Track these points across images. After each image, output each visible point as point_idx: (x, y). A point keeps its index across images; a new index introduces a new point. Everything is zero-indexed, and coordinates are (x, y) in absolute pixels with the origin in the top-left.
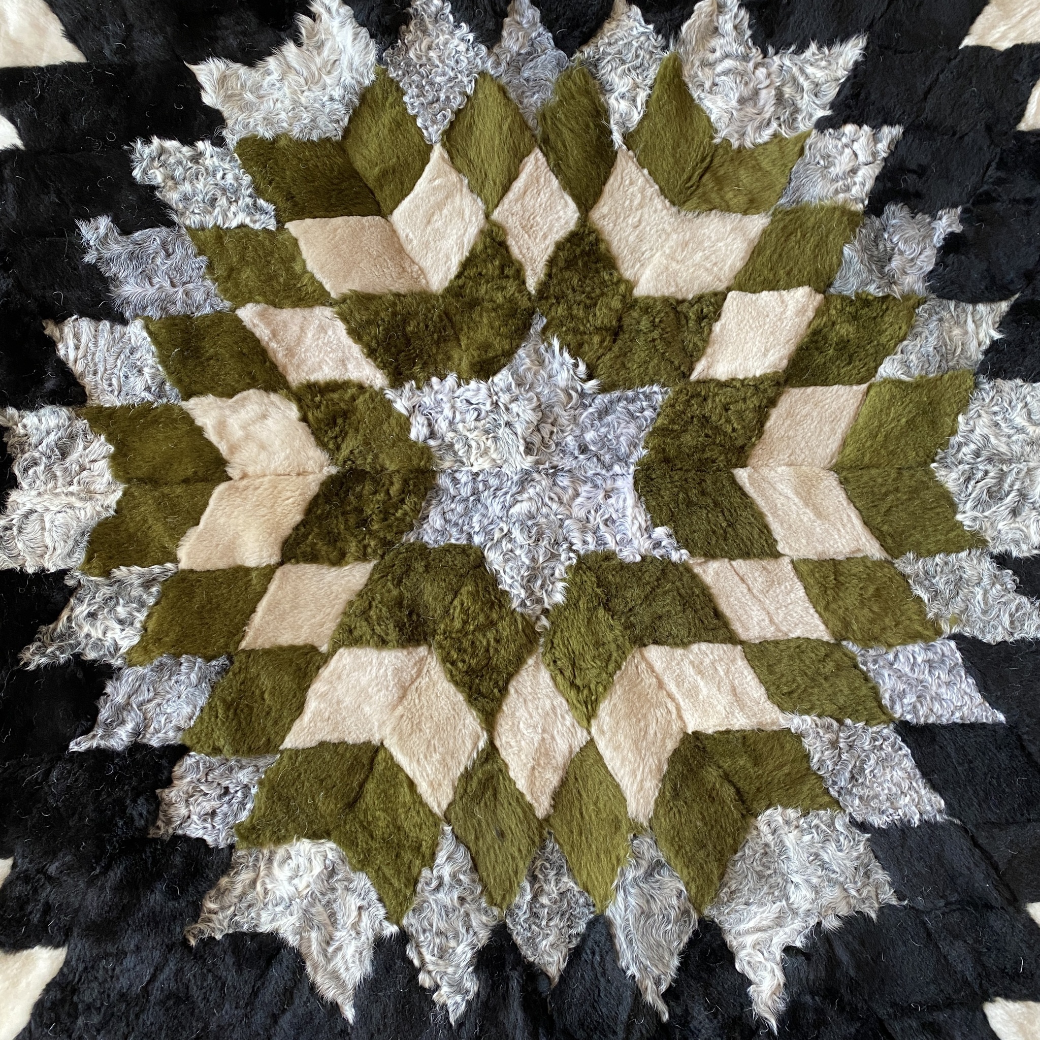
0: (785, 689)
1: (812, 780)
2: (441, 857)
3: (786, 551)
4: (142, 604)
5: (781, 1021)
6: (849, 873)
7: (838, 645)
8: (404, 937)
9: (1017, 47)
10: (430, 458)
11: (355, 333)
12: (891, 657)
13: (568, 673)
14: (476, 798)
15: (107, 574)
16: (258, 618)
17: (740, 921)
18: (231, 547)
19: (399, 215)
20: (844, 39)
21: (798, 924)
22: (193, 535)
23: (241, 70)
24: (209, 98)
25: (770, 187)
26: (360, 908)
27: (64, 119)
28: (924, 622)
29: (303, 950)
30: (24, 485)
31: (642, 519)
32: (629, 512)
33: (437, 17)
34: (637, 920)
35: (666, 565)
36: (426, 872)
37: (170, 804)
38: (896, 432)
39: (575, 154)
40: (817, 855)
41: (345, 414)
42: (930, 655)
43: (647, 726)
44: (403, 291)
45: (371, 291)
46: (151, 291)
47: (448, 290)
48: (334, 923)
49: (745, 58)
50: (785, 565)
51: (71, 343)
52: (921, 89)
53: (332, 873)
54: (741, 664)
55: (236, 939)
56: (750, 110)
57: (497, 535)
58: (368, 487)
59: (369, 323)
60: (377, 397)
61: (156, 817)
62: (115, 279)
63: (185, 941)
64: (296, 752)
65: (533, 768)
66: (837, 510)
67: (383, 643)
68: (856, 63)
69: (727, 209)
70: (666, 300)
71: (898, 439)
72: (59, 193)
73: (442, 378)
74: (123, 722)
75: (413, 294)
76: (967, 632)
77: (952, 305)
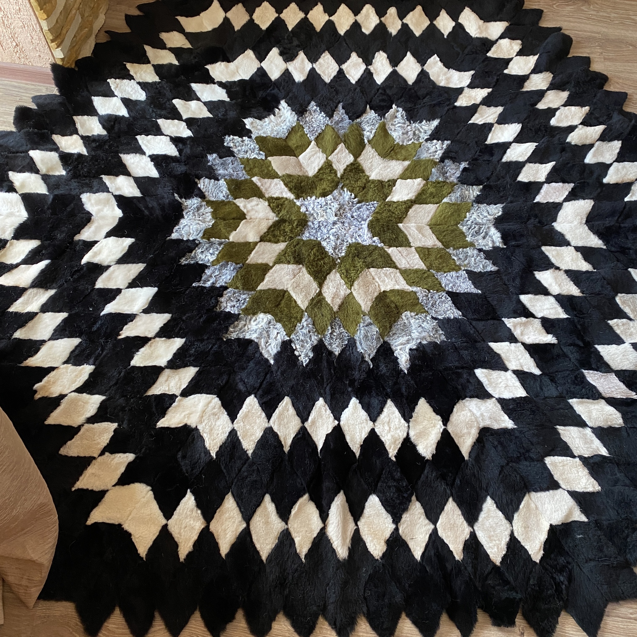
0: (412, 281)
1: (419, 305)
2: (304, 320)
3: (414, 245)
4: (217, 249)
5: (408, 370)
6: (431, 329)
7: (429, 271)
8: (290, 341)
9: (484, 124)
10: (306, 217)
11: (286, 185)
12: (445, 275)
13: (345, 274)
14: (315, 305)
15: (209, 240)
16: (252, 255)
17: (396, 342)
18: (245, 236)
19: (301, 157)
20: (433, 120)
21: (414, 343)
22: (234, 232)
23: (258, 121)
24: (248, 127)
25: (411, 155)
26: (278, 333)
27: (206, 130)
28: (456, 266)
29: (259, 344)
30: (186, 217)
31: (370, 235)
32: (366, 233)
33: (315, 111)
34: (364, 337)
35: (376, 247)
36: (298, 324)
37: (221, 302)
38: (447, 216)
39: (353, 144)
40: (421, 326)
41: (282, 205)
42: (458, 275)
43: (369, 289)
44: (301, 175)
45: (291, 174)
46: (226, 172)
47: (314, 176)
48: (269, 338)
49: (404, 123)
50: (413, 249)
51: (202, 184)
52: (456, 132)
53: (270, 322)
54: (398, 274)
55: (238, 339)
56: (405, 136)
57: (325, 237)
58: (287, 224)
59: (290, 182)
60: (291, 202)
61: (217, 306)
62: (216, 169)
63: (222, 339)
64: (261, 290)
65: (333, 298)
66: (429, 234)
67: (289, 263)
68: (437, 126)
69: (398, 159)
70: (379, 181)
71: (448, 218)
72: (203, 148)
73: (311, 197)
74: (209, 281)
75: (303, 176)
76: (469, 269)
77: (465, 186)
